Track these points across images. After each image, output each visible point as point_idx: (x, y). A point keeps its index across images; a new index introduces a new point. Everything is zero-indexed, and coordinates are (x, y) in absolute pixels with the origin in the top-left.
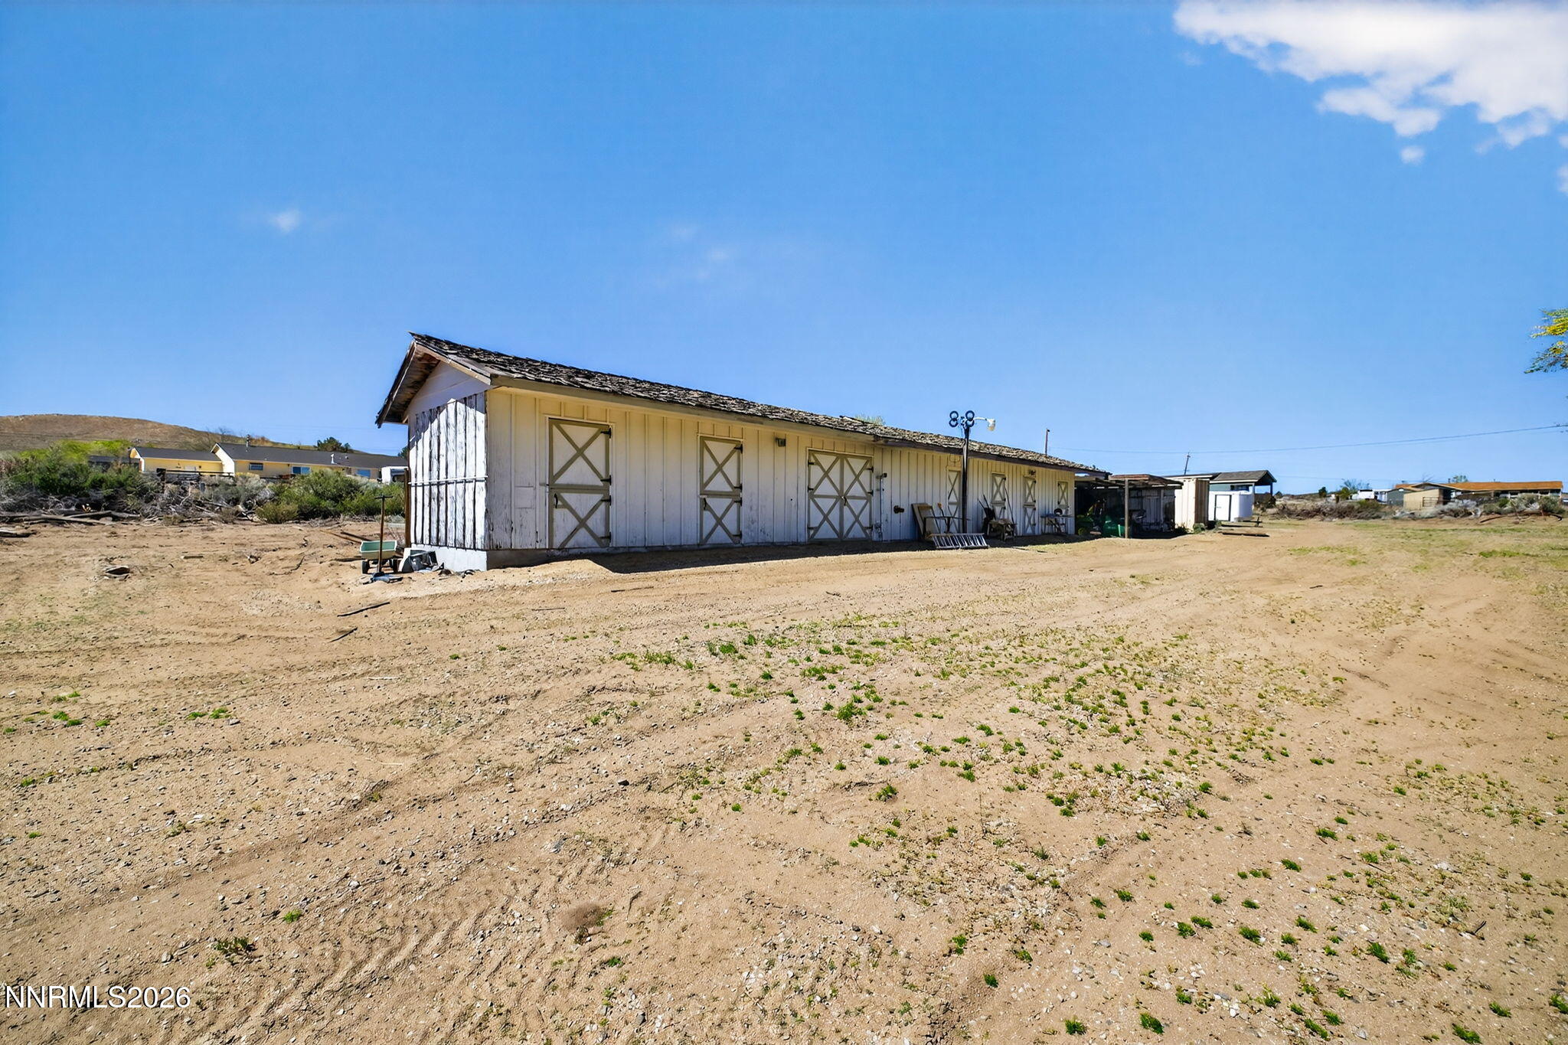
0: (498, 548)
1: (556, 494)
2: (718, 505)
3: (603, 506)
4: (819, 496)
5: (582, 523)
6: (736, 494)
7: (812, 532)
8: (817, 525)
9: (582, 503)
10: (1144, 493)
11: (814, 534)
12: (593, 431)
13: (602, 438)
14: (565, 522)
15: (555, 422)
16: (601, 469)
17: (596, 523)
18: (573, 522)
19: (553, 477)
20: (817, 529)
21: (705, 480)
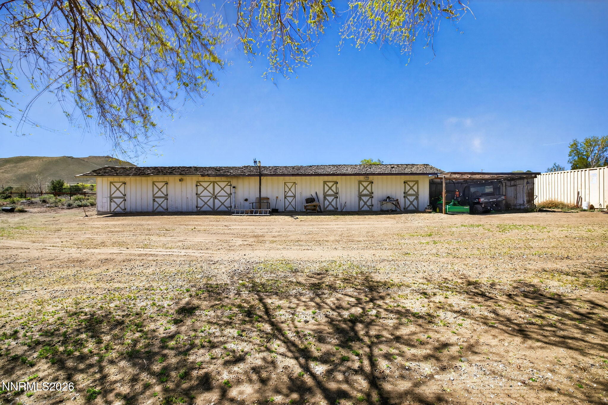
0: (99, 211)
1: (111, 199)
2: (160, 201)
3: (123, 202)
4: (201, 196)
5: (118, 206)
6: (166, 197)
7: (199, 208)
8: (201, 206)
9: (118, 201)
10: (518, 182)
11: (200, 209)
12: (121, 183)
13: (123, 185)
14: (114, 206)
15: (111, 183)
16: (123, 193)
17: (122, 206)
18: (116, 206)
19: (111, 195)
20: (201, 207)
21: (154, 194)
